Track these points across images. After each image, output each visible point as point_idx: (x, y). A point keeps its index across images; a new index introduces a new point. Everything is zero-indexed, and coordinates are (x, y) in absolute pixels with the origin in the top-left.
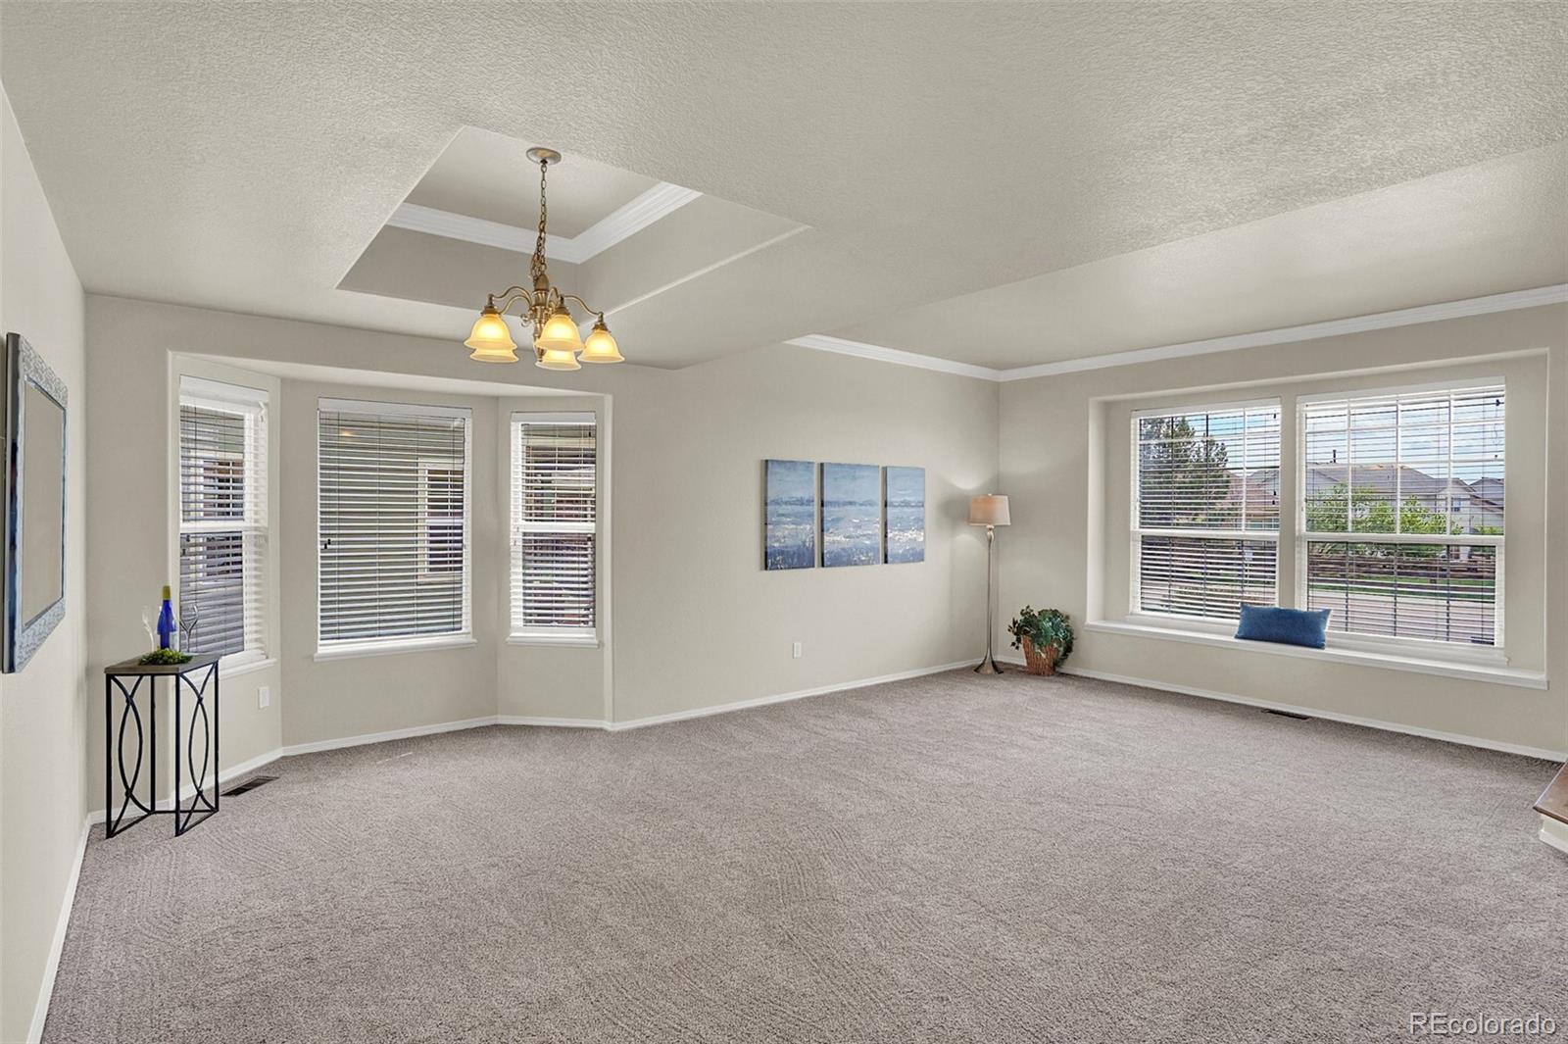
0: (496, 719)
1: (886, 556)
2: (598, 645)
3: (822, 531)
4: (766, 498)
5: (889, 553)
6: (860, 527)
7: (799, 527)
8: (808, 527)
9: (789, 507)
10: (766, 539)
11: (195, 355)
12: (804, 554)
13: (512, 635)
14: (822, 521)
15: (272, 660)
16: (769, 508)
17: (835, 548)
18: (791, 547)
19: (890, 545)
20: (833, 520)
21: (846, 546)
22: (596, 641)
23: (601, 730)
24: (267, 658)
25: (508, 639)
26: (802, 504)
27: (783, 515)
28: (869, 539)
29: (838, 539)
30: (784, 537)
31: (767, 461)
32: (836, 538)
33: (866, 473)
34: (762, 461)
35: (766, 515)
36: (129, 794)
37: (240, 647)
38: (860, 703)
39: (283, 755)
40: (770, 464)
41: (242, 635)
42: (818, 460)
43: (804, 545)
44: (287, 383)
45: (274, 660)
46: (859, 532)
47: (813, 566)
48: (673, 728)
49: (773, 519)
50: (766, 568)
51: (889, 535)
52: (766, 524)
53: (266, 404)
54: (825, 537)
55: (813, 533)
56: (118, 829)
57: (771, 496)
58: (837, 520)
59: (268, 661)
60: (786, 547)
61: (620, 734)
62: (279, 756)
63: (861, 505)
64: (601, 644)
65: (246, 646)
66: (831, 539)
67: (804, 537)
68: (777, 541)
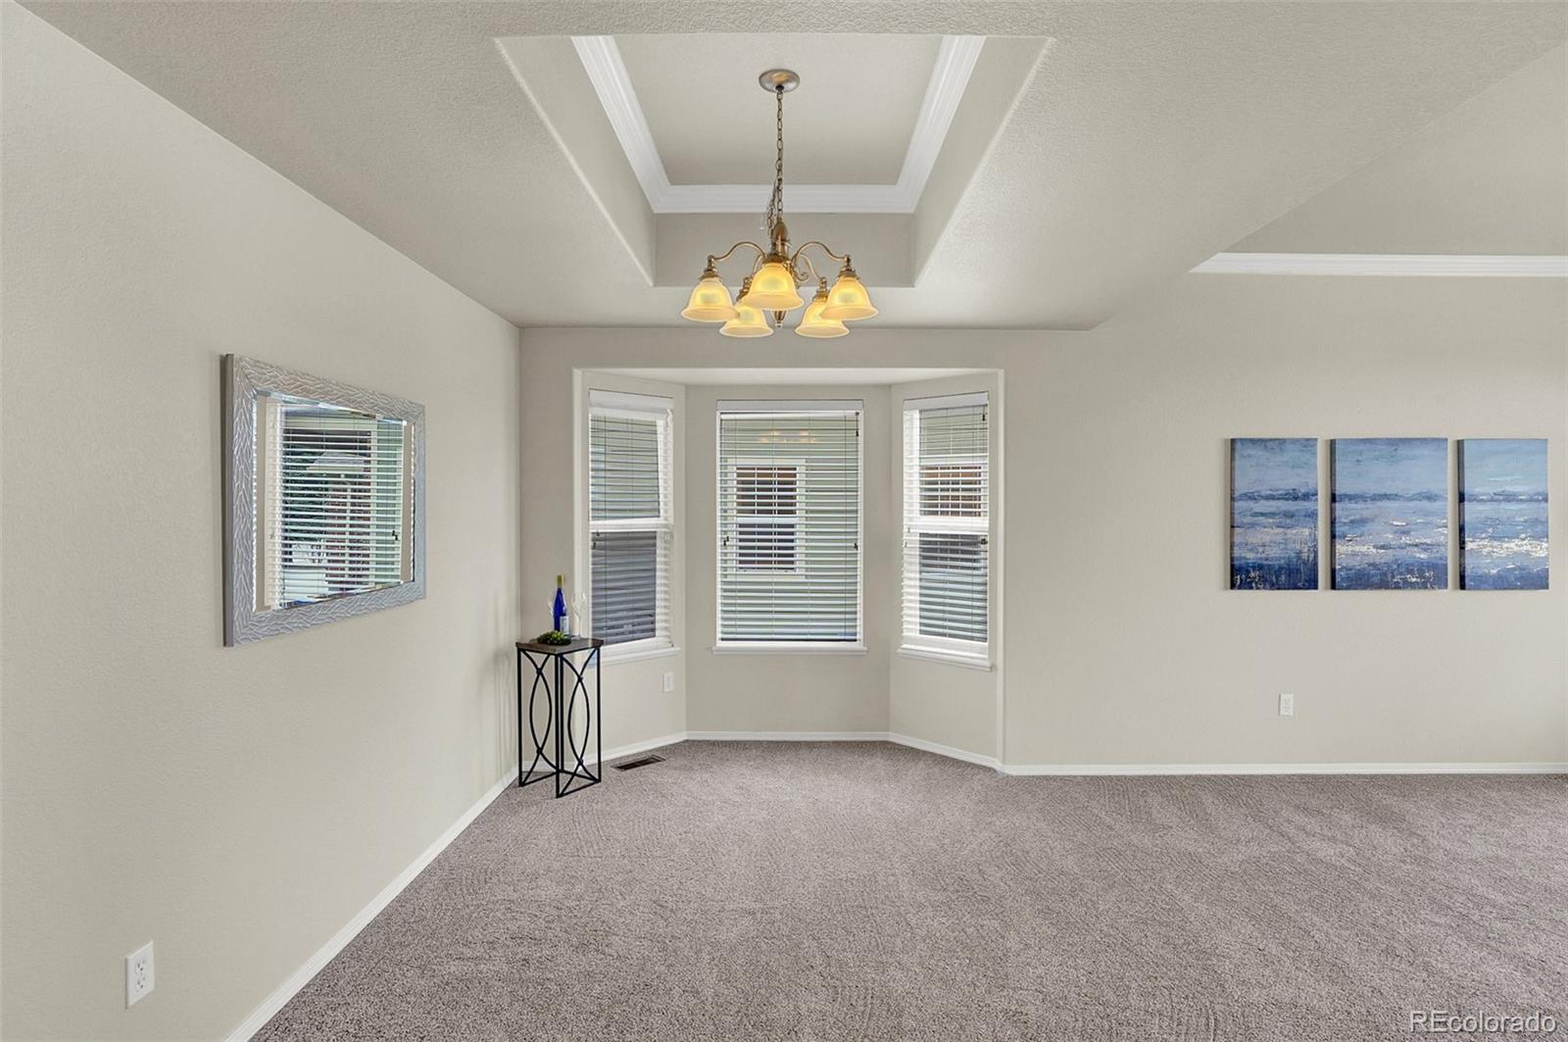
0: (888, 736)
1: (1462, 578)
2: (991, 668)
3: (1333, 536)
4: (1232, 491)
5: (1468, 573)
6: (1406, 533)
7: (1289, 531)
8: (1307, 532)
9: (1272, 503)
10: (1232, 549)
11: (595, 370)
12: (1298, 570)
13: (904, 646)
14: (1333, 522)
15: (677, 649)
16: (1237, 504)
17: (1355, 563)
18: (1277, 559)
19: (1469, 562)
20: (1352, 522)
21: (1377, 561)
22: (987, 664)
23: (990, 769)
24: (673, 646)
25: (899, 650)
26: (1296, 498)
27: (1262, 514)
28: (1425, 550)
29: (1364, 549)
30: (1264, 546)
31: (1233, 441)
32: (1357, 549)
33: (1419, 451)
34: (1226, 440)
35: (1232, 513)
36: (540, 751)
37: (651, 633)
38: (1391, 801)
39: (686, 738)
40: (1238, 446)
41: (653, 622)
42: (1323, 436)
43: (1299, 558)
44: (690, 389)
45: (679, 649)
46: (1405, 540)
47: (1316, 588)
48: (1078, 784)
49: (1245, 520)
50: (1233, 586)
51: (1469, 546)
52: (1232, 527)
53: (671, 411)
54: (1338, 547)
55: (1315, 540)
56: (528, 781)
57: (1241, 487)
58: (1363, 521)
59: (672, 649)
60: (1267, 559)
61: (1008, 779)
62: (682, 739)
63: (1410, 499)
64: (993, 667)
65: (657, 633)
66: (1350, 549)
67: (1298, 547)
68: (1251, 550)
